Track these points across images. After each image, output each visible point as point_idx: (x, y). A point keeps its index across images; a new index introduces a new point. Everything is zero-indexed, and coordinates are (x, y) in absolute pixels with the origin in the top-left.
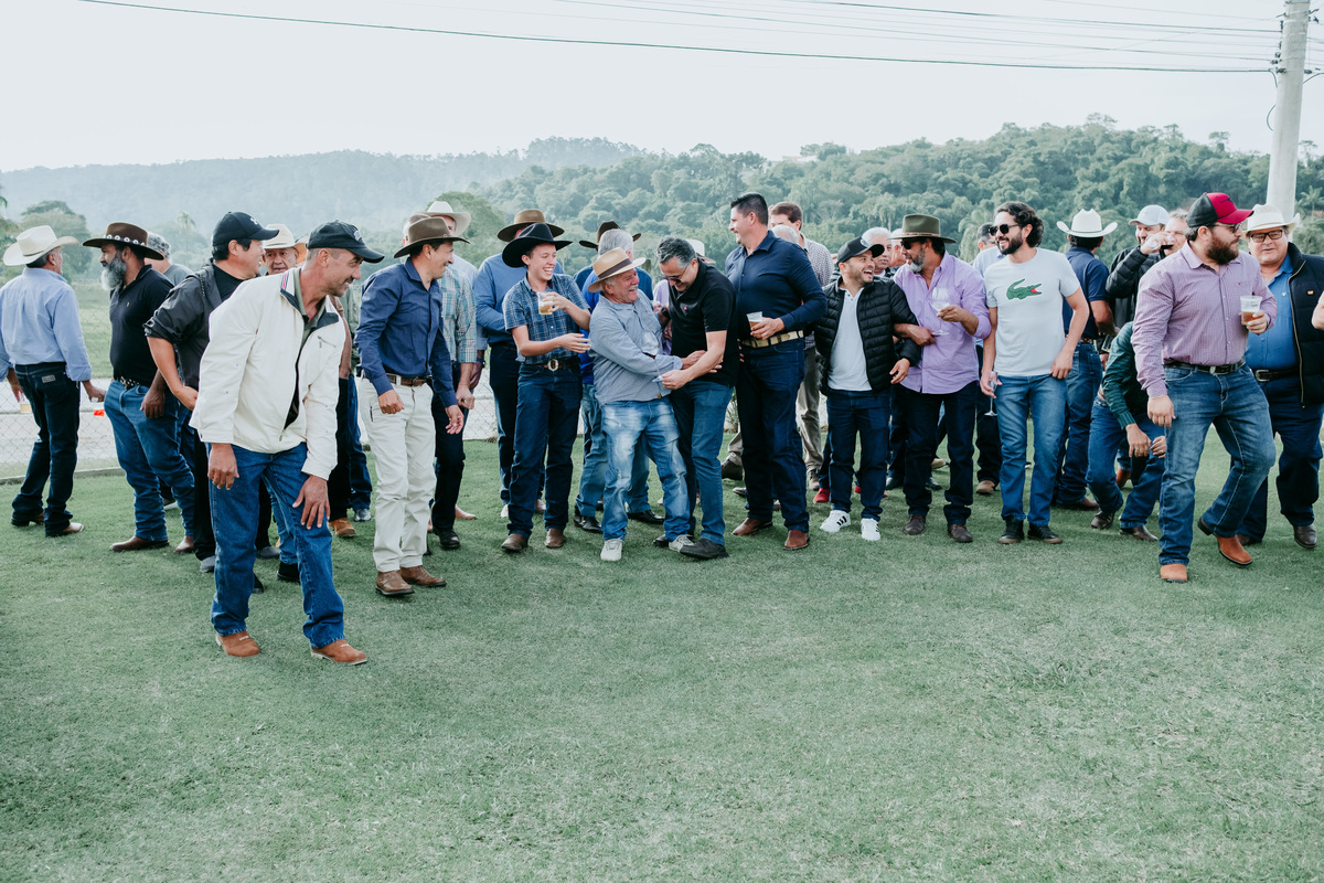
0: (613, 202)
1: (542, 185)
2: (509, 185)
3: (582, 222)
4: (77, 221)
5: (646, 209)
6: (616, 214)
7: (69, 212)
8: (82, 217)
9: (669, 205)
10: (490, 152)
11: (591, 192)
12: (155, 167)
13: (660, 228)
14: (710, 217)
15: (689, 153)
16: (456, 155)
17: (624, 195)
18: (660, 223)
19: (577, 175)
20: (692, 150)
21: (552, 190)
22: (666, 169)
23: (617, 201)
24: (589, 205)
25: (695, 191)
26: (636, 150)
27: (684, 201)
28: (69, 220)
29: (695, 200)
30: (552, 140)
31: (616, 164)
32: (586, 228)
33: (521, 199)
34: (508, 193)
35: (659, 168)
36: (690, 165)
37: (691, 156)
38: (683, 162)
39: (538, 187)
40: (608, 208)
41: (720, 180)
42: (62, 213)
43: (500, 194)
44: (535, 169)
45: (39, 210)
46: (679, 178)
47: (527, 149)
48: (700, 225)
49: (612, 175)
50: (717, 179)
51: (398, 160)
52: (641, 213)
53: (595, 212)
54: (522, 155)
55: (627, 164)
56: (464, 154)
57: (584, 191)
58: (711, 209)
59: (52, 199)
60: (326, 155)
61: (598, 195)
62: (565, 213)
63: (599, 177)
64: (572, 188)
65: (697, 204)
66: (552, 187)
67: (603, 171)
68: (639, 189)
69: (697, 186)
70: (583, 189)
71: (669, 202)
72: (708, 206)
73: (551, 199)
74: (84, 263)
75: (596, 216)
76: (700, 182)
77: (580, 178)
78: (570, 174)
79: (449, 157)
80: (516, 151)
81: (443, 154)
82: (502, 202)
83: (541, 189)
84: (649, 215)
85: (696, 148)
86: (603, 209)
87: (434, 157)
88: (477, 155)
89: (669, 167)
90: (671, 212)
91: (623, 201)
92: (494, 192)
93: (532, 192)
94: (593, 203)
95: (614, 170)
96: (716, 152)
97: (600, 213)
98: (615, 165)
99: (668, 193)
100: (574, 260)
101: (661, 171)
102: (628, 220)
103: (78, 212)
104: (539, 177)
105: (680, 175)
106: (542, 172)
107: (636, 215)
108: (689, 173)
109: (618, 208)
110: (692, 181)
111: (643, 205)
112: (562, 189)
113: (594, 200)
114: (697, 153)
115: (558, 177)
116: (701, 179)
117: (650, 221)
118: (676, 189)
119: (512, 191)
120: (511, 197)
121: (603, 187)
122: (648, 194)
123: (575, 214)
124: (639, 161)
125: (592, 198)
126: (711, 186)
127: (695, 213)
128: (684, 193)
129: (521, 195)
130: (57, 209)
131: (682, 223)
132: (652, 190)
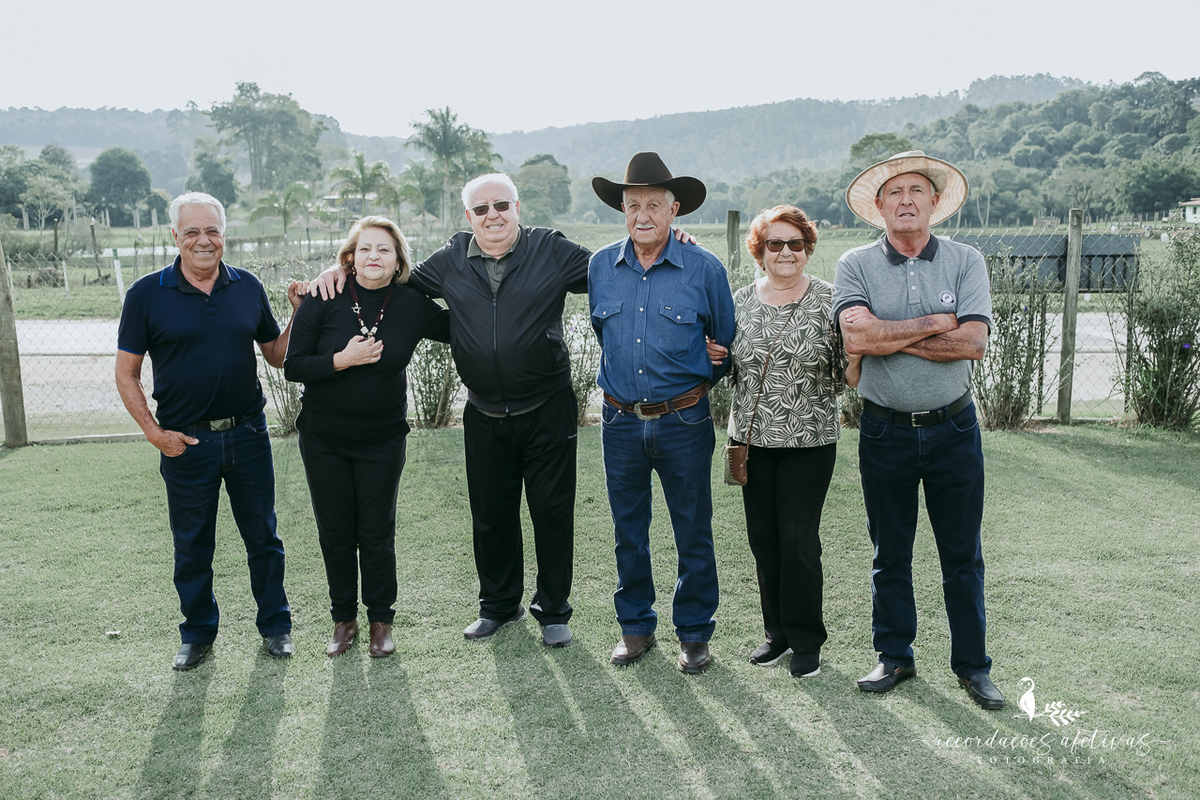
0: (1046, 137)
1: (976, 123)
2: (943, 125)
3: (1013, 158)
4: (560, 170)
5: (1081, 142)
6: (1049, 148)
7: (556, 164)
8: (565, 167)
9: (1107, 138)
10: (932, 94)
11: (1024, 128)
12: (638, 122)
13: (1094, 161)
14: (1151, 148)
15: (1133, 82)
16: (899, 98)
17: (1059, 130)
18: (1095, 156)
19: (1011, 112)
20: (1137, 80)
21: (984, 128)
22: (1106, 100)
23: (1050, 136)
24: (1022, 140)
25: (1137, 121)
26: (1080, 82)
27: (1123, 132)
28: (554, 170)
29: (1136, 131)
30: (993, 79)
31: (1053, 97)
32: (1016, 164)
33: (954, 138)
34: (941, 133)
35: (1098, 100)
36: (1133, 95)
37: (1135, 86)
38: (1127, 91)
39: (971, 125)
40: (1042, 143)
41: (1166, 109)
42: (550, 164)
43: (934, 133)
44: (970, 109)
45: (533, 162)
46: (1119, 110)
47: (968, 89)
48: (1139, 157)
49: (1047, 109)
50: (1162, 108)
51: (845, 106)
52: (1075, 147)
53: (1027, 147)
54: (962, 95)
55: (1064, 98)
56: (907, 97)
57: (1017, 129)
58: (1153, 139)
59: (543, 152)
60: (780, 104)
61: (1032, 131)
62: (997, 150)
63: (1034, 112)
64: (1006, 124)
65: (1138, 135)
66: (986, 125)
67: (1039, 106)
68: (1075, 123)
69: (1139, 117)
70: (1016, 125)
71: (1106, 134)
72: (1150, 136)
73: (983, 136)
74: (565, 206)
75: (1029, 151)
76: (1143, 112)
77: (1014, 114)
78: (1003, 111)
79: (893, 100)
80: (956, 91)
81: (887, 98)
82: (935, 141)
83: (975, 127)
84: (1084, 148)
85: (1142, 77)
86: (1036, 144)
87: (879, 101)
88: (919, 98)
89: (1110, 99)
90: (1108, 144)
91: (1058, 135)
92: (928, 132)
93: (965, 130)
94: (1025, 138)
95: (1050, 104)
96: (1164, 79)
97: (1033, 148)
98: (1051, 100)
99: (1106, 125)
100: (1001, 194)
101: (1100, 103)
102: (1061, 154)
103: (561, 162)
104: (973, 116)
105: (1121, 106)
106: (977, 110)
107: (1070, 149)
108: (1132, 104)
109: (1051, 142)
110: (1135, 111)
111: (1078, 138)
112: (996, 126)
113: (1026, 136)
114: (1143, 82)
115: (992, 115)
116: (1145, 108)
117: (1084, 154)
118: (1115, 121)
119: (945, 130)
120: (945, 136)
121: (1037, 122)
122: (1085, 127)
123: (1006, 150)
124: (1077, 94)
125: (1024, 133)
126: (1154, 115)
127: (1135, 144)
128: (1123, 125)
129: (955, 134)
130: (546, 162)
131: (1119, 155)
132: (1089, 123)
